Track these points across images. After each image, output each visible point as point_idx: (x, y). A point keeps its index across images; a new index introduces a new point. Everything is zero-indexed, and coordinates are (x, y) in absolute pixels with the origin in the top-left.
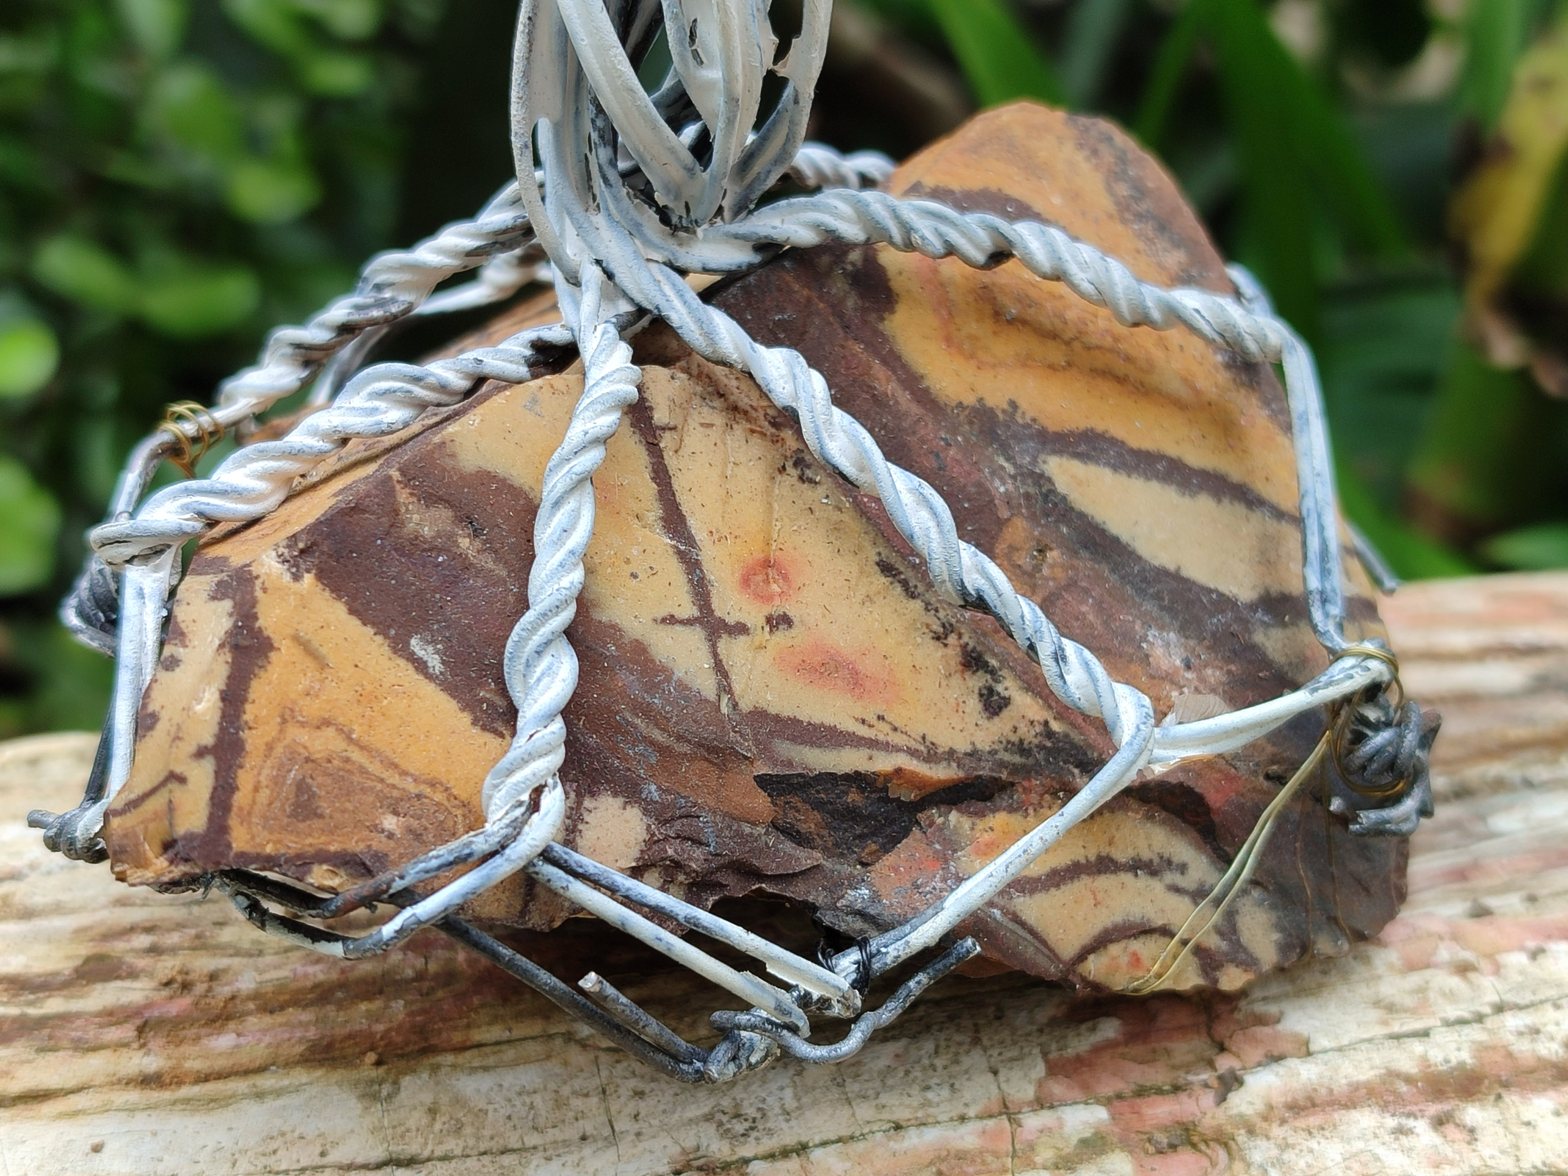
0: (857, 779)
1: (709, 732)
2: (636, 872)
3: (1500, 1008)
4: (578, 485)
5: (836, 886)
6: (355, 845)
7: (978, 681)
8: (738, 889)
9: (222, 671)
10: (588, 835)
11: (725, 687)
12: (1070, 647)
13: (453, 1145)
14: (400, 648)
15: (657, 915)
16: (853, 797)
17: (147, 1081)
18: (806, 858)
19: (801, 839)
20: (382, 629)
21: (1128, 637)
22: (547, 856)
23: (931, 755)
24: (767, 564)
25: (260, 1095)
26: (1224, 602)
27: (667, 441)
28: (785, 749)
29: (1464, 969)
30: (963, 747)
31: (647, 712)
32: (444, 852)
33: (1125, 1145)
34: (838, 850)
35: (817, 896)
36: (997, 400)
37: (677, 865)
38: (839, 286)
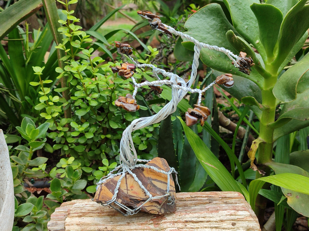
0: (136, 199)
1: (126, 196)
2: (121, 203)
3: (181, 218)
4: (120, 181)
5: (134, 206)
6: (105, 200)
7: (145, 194)
8: (128, 205)
9: (100, 191)
10: (118, 201)
11: (128, 193)
12: (148, 192)
13: (115, 221)
14: (109, 190)
15: (123, 206)
16: (135, 200)
17: (98, 216)
18: (132, 204)
19: (132, 203)
20: (108, 189)
21: (156, 192)
22: (115, 201)
23: (141, 198)
24: (132, 186)
25: (104, 217)
26: (163, 190)
27: (127, 179)
28: (131, 197)
29: (179, 216)
30: (143, 198)
31: (122, 194)
32: (109, 201)
33: (154, 224)
34: (135, 203)
35: (133, 206)
36: (149, 177)
37: (124, 203)
38: (141, 170)
